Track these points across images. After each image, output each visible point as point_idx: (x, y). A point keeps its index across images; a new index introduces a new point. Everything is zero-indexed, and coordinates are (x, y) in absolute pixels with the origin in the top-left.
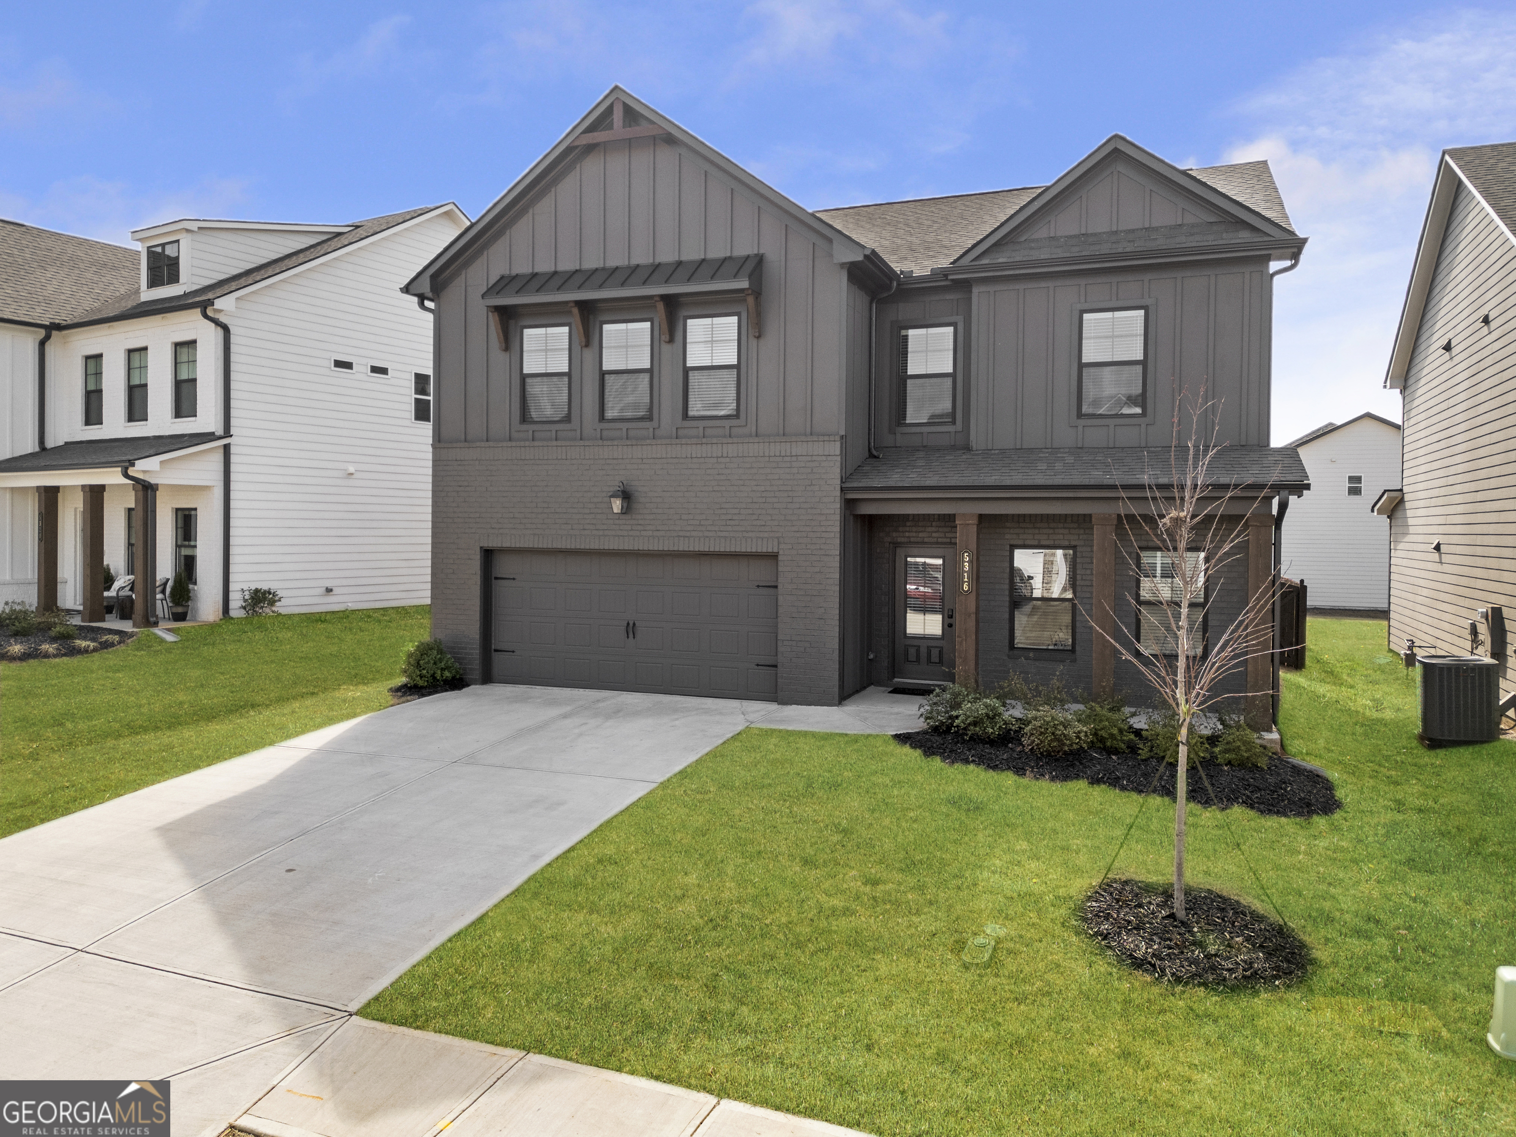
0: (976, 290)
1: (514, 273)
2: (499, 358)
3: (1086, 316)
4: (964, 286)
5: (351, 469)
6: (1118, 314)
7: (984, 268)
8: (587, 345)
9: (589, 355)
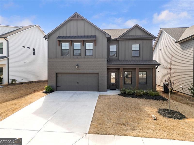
0: (120, 41)
1: (60, 36)
2: (58, 47)
3: (133, 45)
4: (119, 41)
5: (25, 62)
6: (136, 45)
7: (121, 39)
8: (71, 46)
9: (72, 47)
